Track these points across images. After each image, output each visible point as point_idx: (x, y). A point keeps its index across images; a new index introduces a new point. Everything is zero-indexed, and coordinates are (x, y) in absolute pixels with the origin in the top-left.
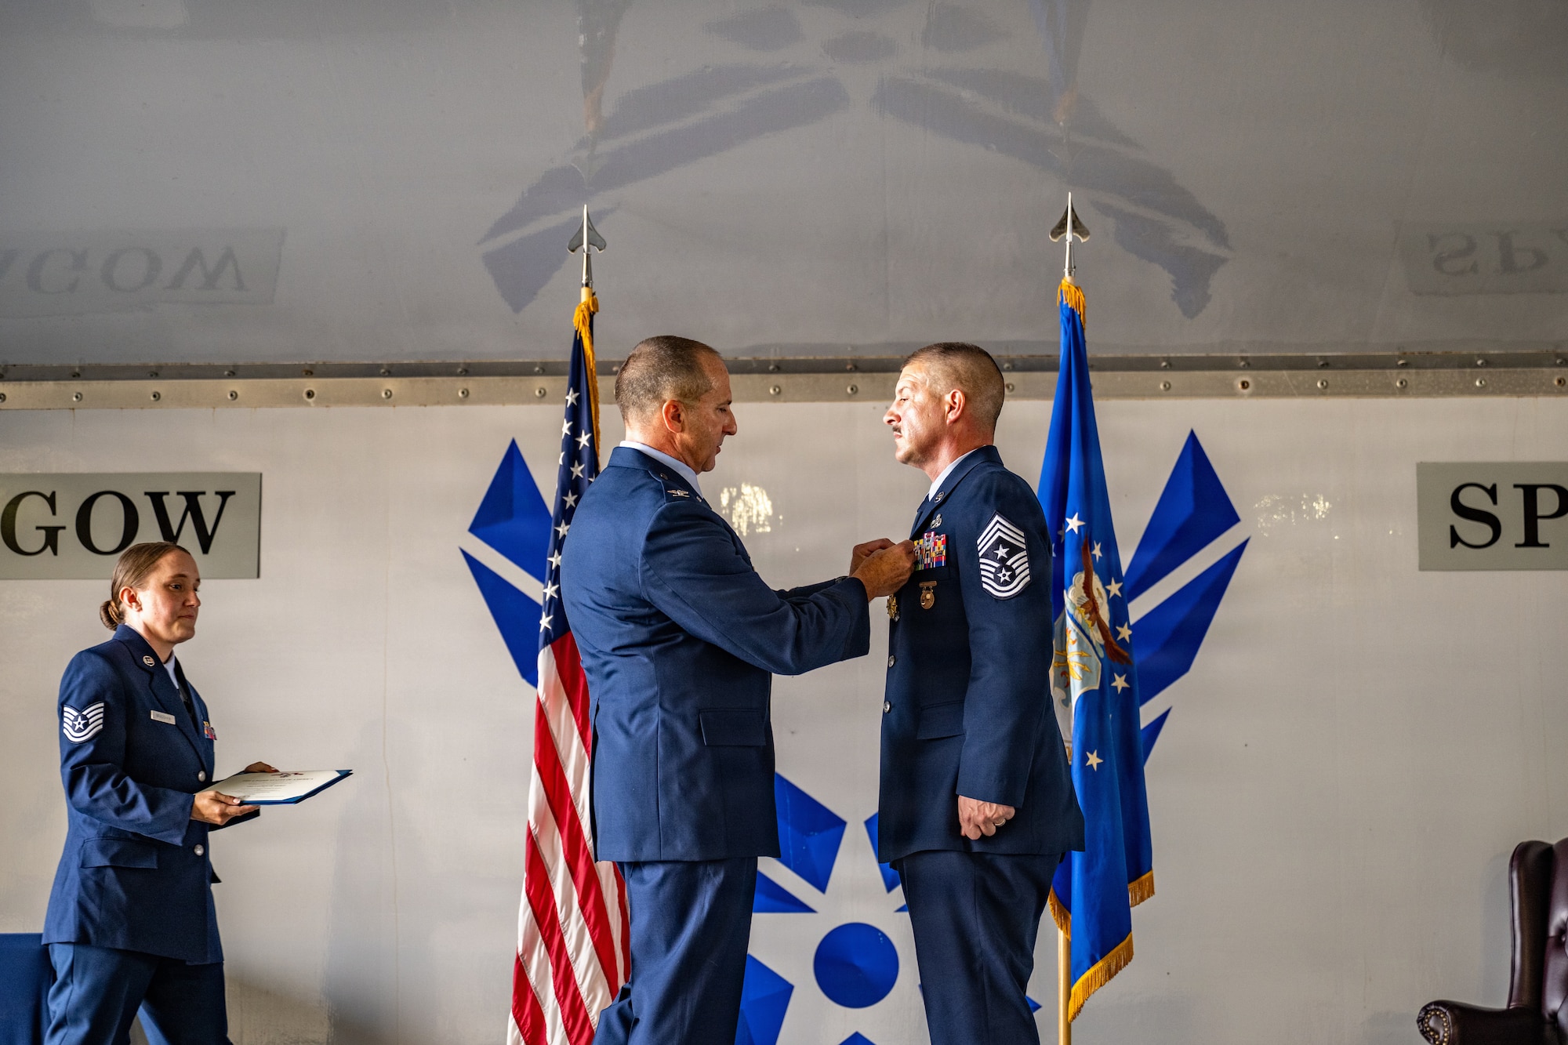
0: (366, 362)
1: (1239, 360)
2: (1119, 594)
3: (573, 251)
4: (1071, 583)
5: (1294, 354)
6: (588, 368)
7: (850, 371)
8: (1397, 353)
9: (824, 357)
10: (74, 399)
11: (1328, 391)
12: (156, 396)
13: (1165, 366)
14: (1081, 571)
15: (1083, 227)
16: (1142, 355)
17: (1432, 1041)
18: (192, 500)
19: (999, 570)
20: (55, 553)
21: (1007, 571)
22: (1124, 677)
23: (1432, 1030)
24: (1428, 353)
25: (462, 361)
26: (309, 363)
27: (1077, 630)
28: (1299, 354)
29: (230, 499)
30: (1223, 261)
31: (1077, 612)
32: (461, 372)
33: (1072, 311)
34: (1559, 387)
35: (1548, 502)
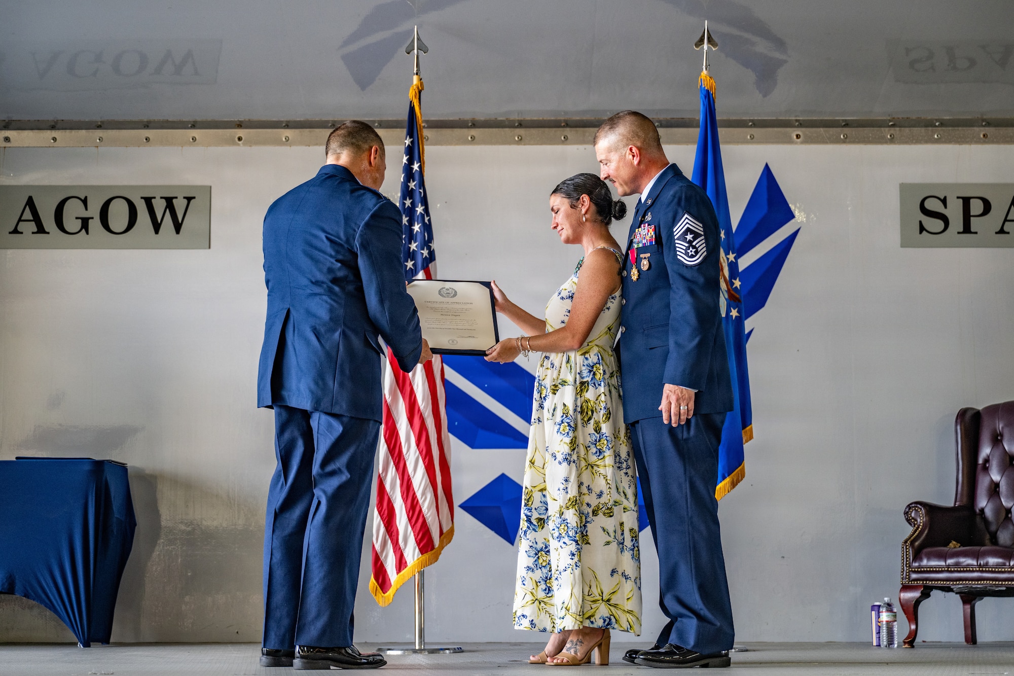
0: (274, 120)
1: (794, 121)
2: (733, 259)
3: (408, 53)
5: (828, 118)
6: (418, 124)
7: (564, 127)
8: (889, 118)
9: (549, 119)
10: (98, 141)
11: (848, 140)
12: (147, 139)
13: (751, 125)
15: (714, 41)
16: (738, 118)
17: (913, 525)
18: (169, 201)
19: (688, 248)
20: (87, 233)
21: (693, 249)
22: (736, 310)
23: (913, 518)
24: (907, 118)
25: (333, 119)
26: (240, 120)
28: (831, 118)
29: (192, 201)
30: (786, 62)
32: (331, 126)
33: (708, 91)
34: (984, 139)
35: (976, 207)
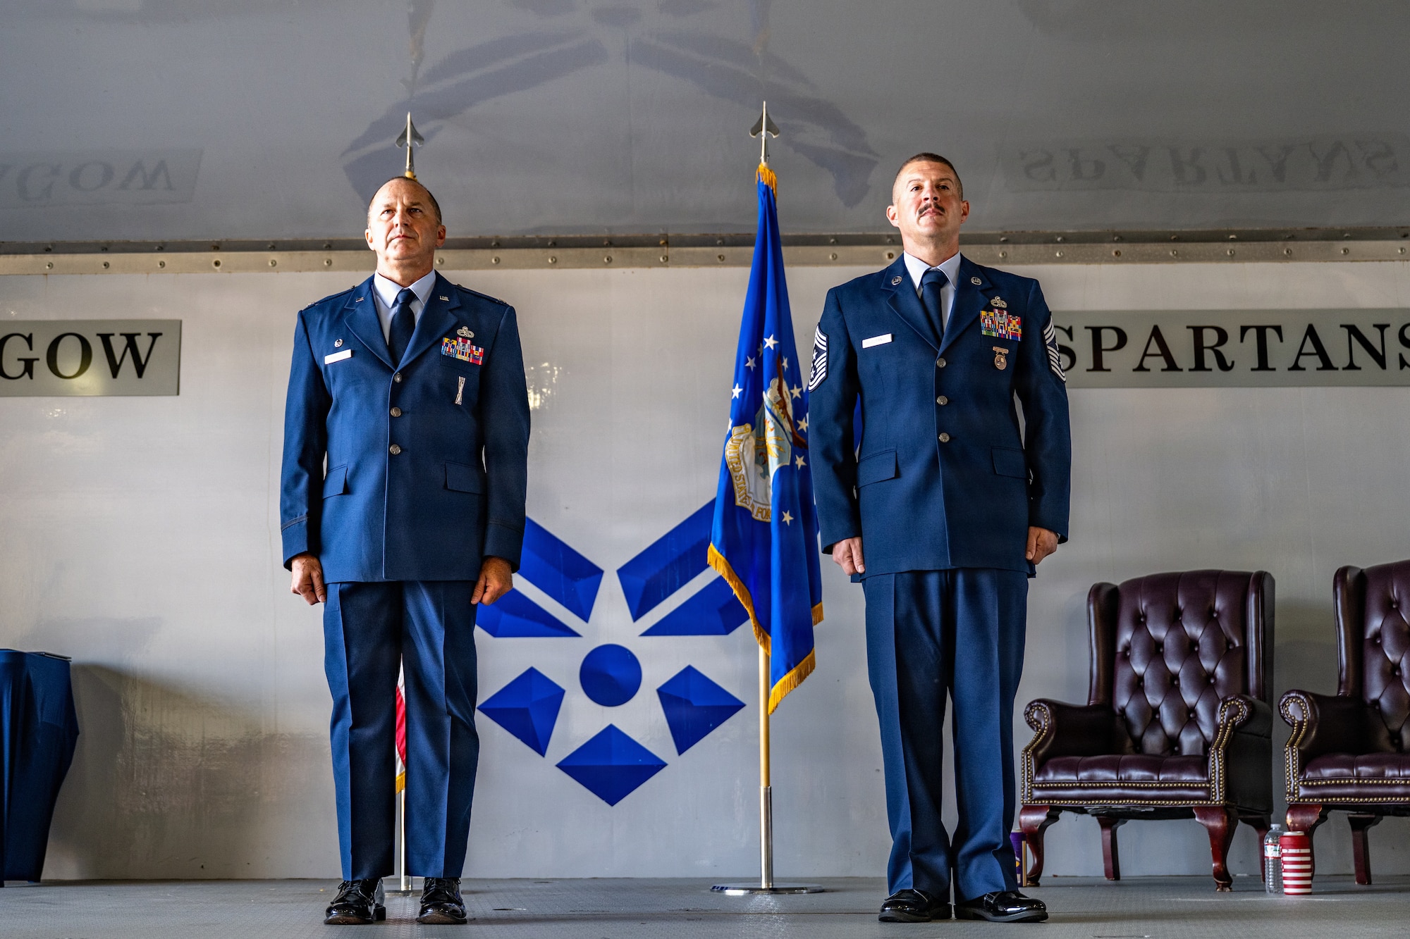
0: (257, 239)
1: (886, 238)
2: (799, 396)
3: (399, 144)
4: (769, 386)
7: (606, 246)
8: (1000, 232)
9: (587, 235)
10: (47, 267)
12: (106, 265)
13: (833, 242)
14: (776, 377)
15: (775, 127)
16: (817, 233)
17: (1036, 729)
18: (131, 339)
20: (31, 377)
22: (802, 458)
23: (1036, 720)
24: (1022, 232)
25: (326, 238)
26: (216, 240)
27: (774, 421)
29: (159, 339)
31: (774, 407)
32: (326, 247)
33: (767, 187)
34: (1117, 257)
35: (1109, 339)
